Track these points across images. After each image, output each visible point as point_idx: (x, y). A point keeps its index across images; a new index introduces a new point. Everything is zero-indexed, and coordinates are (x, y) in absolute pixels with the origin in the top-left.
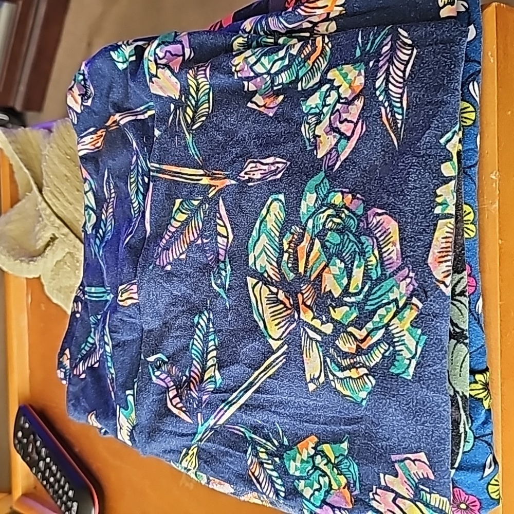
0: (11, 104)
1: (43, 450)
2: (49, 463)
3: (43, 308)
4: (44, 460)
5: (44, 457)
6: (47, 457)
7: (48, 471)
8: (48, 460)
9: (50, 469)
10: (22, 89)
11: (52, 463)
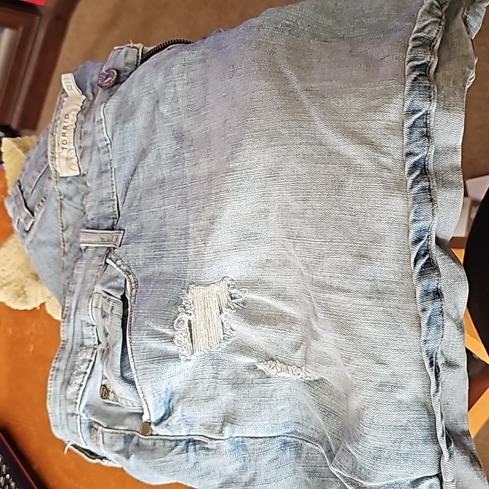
0: (7, 122)
1: (4, 466)
2: (8, 479)
3: (11, 332)
4: (4, 476)
5: (5, 473)
6: (7, 474)
7: (7, 486)
8: (8, 476)
9: (9, 485)
10: (19, 108)
11: (11, 479)
